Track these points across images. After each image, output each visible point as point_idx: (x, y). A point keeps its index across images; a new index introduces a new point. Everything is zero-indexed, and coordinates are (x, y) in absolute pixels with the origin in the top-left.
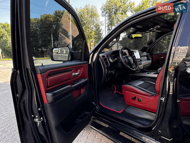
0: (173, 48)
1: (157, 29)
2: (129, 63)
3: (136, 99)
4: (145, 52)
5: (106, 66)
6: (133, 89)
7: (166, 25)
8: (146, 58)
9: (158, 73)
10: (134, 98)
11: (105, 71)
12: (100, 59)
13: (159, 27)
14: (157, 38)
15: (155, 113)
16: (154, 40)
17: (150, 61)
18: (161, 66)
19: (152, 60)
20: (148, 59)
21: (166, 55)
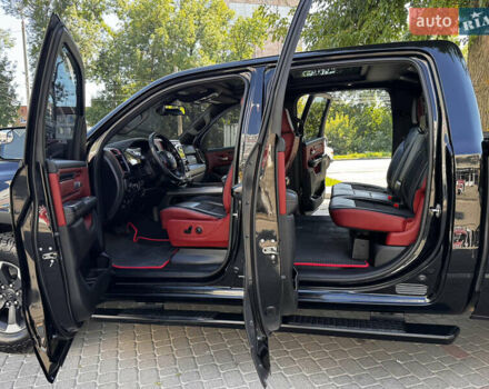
0: (243, 136)
1: (214, 99)
2: (169, 165)
3: (193, 230)
4: (190, 144)
5: (123, 173)
6: (186, 214)
7: (228, 92)
8: (194, 158)
9: (223, 185)
10: (189, 231)
11: (121, 183)
12: (105, 158)
13: (217, 95)
14: (213, 116)
15: (226, 248)
16: (207, 120)
17: (202, 167)
18: (226, 173)
19: (207, 164)
20: (199, 162)
21: (233, 152)
